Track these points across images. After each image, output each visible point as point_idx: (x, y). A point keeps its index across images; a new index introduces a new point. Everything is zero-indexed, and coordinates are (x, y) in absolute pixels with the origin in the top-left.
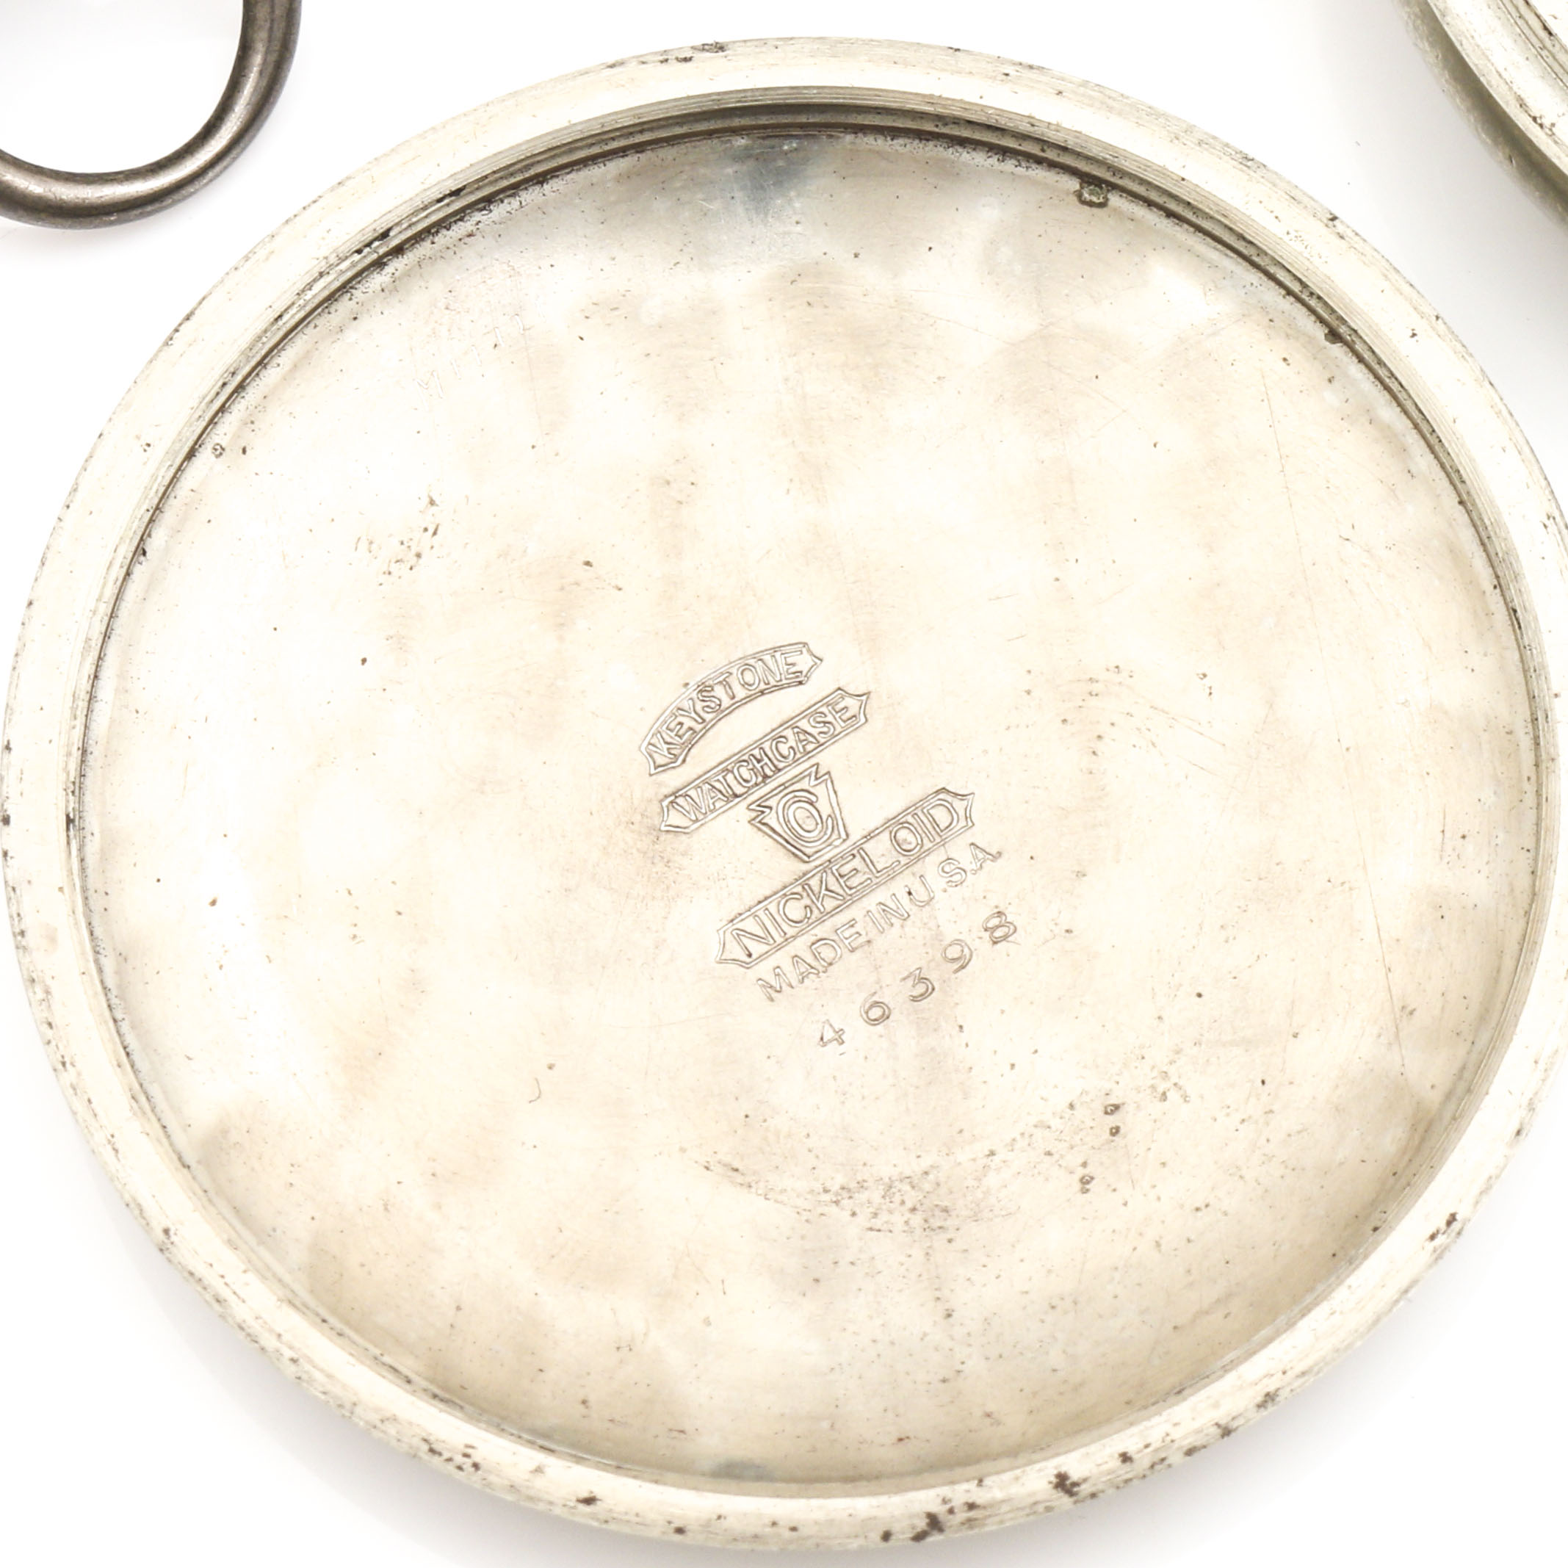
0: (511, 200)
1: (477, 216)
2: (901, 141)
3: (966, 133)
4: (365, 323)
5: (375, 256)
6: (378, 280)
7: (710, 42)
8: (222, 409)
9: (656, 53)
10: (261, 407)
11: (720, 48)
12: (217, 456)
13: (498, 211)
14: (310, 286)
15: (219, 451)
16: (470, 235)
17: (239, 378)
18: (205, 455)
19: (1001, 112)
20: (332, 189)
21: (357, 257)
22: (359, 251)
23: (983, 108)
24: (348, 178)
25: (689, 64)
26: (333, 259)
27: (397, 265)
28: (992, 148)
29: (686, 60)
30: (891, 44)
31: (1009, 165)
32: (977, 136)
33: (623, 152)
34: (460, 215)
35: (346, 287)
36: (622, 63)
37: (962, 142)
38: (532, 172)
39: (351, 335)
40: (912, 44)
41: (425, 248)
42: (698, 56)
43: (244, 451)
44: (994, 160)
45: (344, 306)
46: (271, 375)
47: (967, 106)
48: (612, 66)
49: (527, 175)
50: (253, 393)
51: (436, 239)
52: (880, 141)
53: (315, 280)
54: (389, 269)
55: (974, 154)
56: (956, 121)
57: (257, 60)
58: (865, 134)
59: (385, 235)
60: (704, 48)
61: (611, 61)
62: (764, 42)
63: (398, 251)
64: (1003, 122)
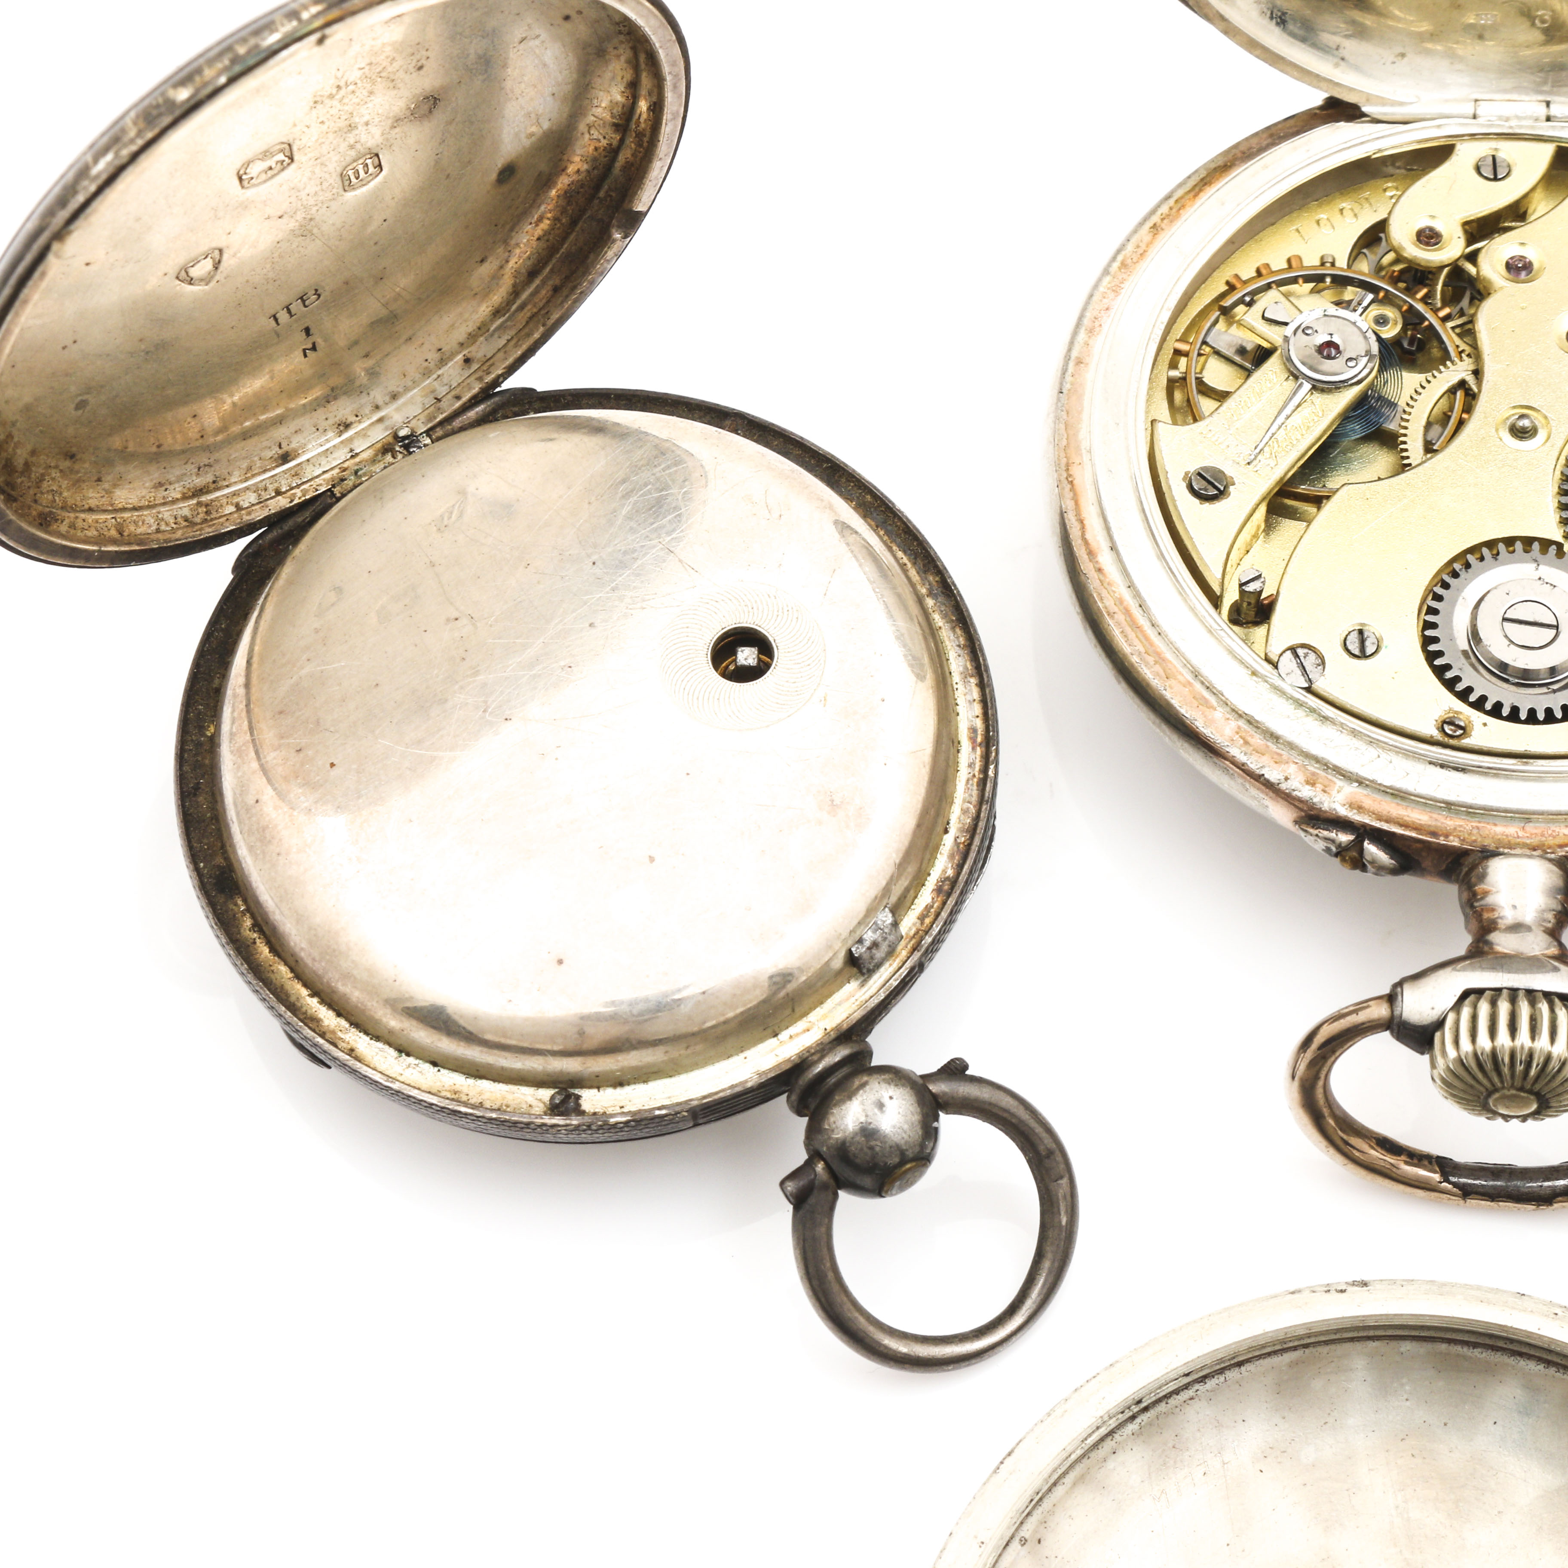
0: (1220, 1376)
1: (1197, 1386)
2: (1479, 1350)
3: (1524, 1350)
4: (1121, 1457)
5: (1131, 1414)
6: (1131, 1427)
7: (1358, 1280)
8: (1029, 1514)
9: (1322, 1286)
10: (1052, 1513)
11: (1365, 1284)
12: (1023, 1545)
13: (1211, 1384)
14: (1090, 1435)
15: (1024, 1542)
16: (1192, 1399)
17: (1040, 1495)
18: (1015, 1544)
19: (1553, 1341)
20: (1106, 1369)
21: (1120, 1416)
22: (1122, 1412)
23: (1540, 1336)
24: (1117, 1362)
25: (1344, 1294)
26: (1106, 1418)
27: (1144, 1418)
28: (1540, 1360)
29: (1342, 1291)
30: (1479, 1288)
31: (1552, 1370)
32: (1532, 1352)
33: (1295, 1348)
34: (1186, 1387)
35: (1111, 1433)
36: (1299, 1291)
37: (1521, 1354)
38: (1236, 1360)
39: (1111, 1464)
40: (1492, 1289)
41: (1162, 1407)
42: (1350, 1289)
43: (1039, 1542)
44: (1541, 1367)
45: (1109, 1444)
46: (1059, 1490)
47: (1530, 1334)
48: (1293, 1293)
49: (1232, 1362)
50: (1047, 1504)
51: (1169, 1401)
52: (1465, 1349)
53: (1093, 1432)
54: (1138, 1420)
55: (1528, 1362)
56: (1520, 1342)
57: (1046, 1264)
58: (1455, 1344)
59: (1139, 1402)
60: (1354, 1284)
61: (1292, 1290)
62: (1394, 1282)
63: (1146, 1409)
64: (1553, 1347)
